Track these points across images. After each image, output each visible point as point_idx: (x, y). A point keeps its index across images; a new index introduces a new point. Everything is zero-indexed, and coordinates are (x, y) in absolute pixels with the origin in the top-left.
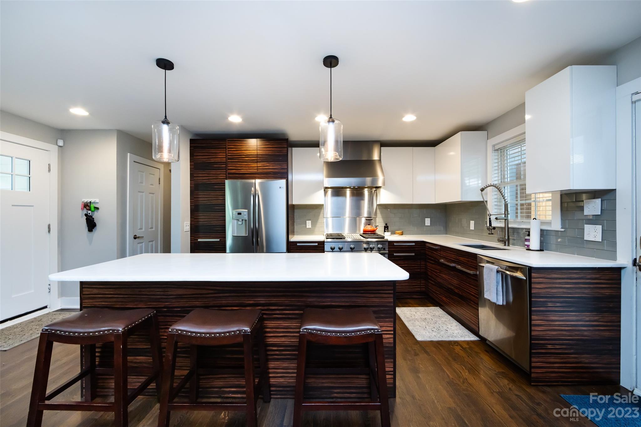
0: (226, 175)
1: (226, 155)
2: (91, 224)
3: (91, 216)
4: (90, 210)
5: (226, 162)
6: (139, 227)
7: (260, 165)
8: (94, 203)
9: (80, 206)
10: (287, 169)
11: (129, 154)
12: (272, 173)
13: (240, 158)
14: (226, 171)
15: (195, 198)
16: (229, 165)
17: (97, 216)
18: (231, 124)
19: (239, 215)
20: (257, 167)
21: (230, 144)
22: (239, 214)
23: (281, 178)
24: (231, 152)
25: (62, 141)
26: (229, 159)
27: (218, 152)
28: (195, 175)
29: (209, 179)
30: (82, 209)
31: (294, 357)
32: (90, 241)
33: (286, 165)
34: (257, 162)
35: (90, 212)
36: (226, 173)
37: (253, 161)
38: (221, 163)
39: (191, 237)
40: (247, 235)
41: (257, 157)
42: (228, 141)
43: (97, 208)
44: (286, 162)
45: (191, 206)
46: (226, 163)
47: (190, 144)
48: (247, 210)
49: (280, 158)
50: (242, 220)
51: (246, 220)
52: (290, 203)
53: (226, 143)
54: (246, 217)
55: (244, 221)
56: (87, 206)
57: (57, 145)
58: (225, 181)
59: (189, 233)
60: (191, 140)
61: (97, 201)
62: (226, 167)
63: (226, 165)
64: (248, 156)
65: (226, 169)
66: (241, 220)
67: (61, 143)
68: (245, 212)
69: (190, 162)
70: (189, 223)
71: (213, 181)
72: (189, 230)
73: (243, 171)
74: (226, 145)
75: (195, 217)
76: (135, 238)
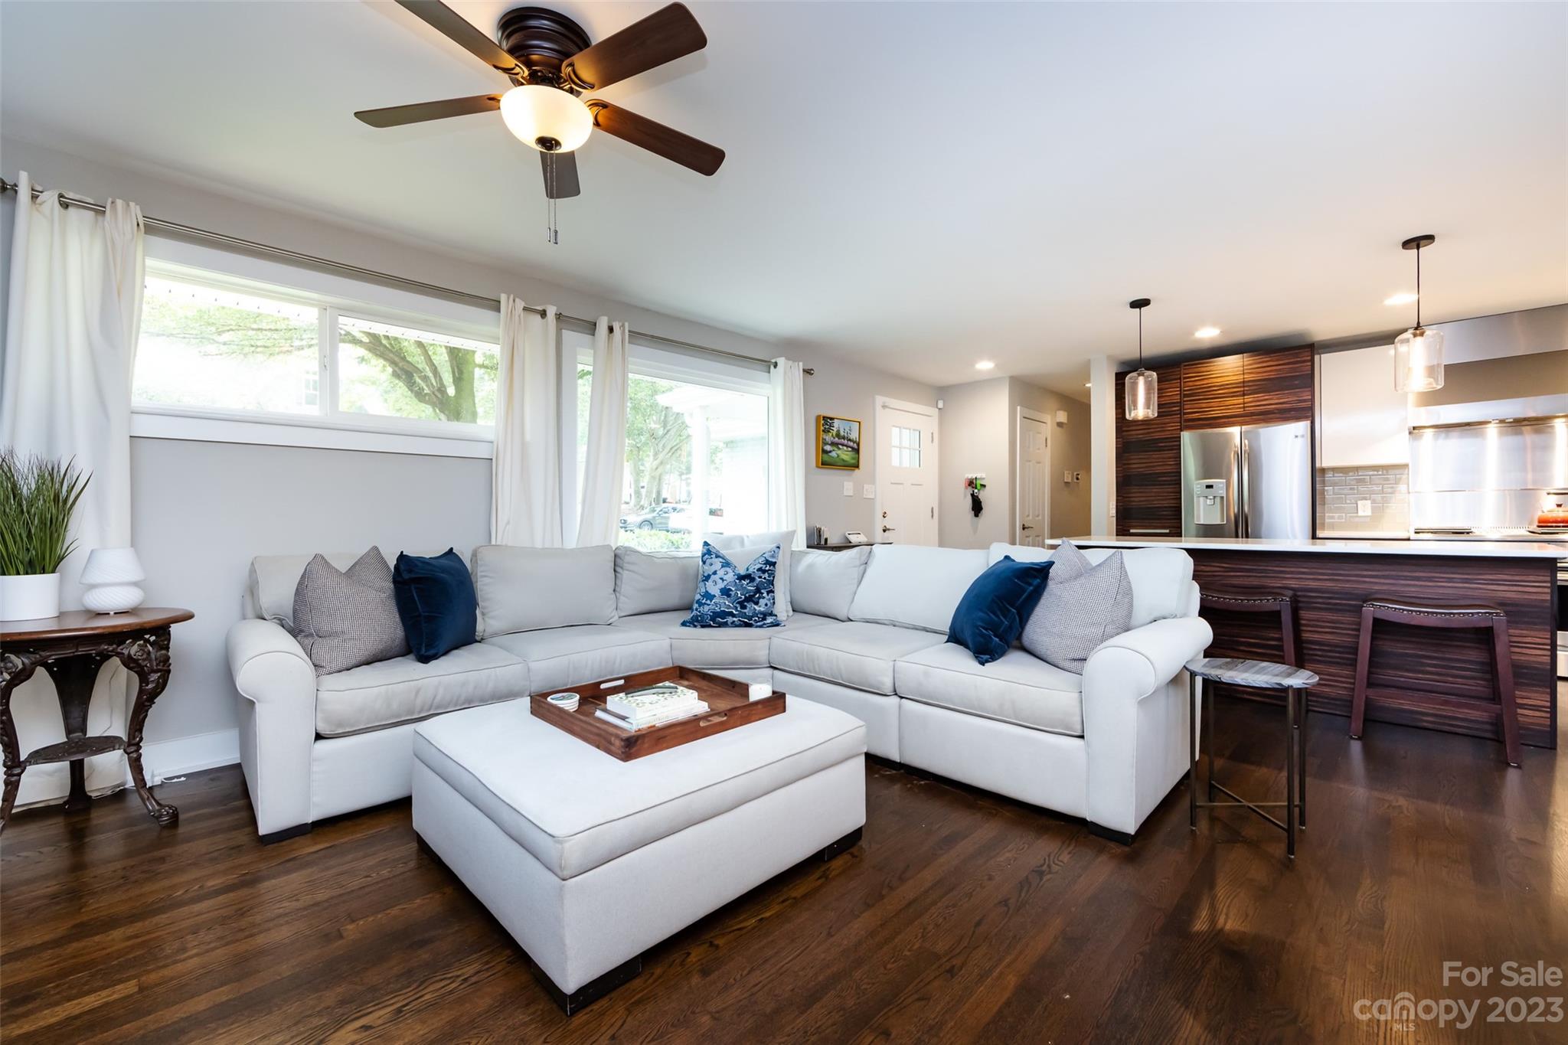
0: (1180, 422)
1: (1180, 390)
2: (977, 507)
3: (977, 497)
4: (976, 488)
5: (1180, 402)
6: (1027, 514)
7: (1250, 400)
8: (980, 479)
9: (962, 484)
10: (1313, 400)
11: (1019, 407)
12: (1276, 411)
13: (1208, 393)
14: (1181, 418)
15: (1125, 464)
16: (1186, 407)
17: (983, 496)
18: (1200, 340)
19: (1208, 490)
20: (1244, 403)
21: (1187, 371)
22: (1209, 487)
23: (1298, 419)
24: (1191, 384)
25: (942, 401)
26: (1186, 396)
27: (1167, 386)
28: (1124, 429)
29: (1148, 433)
30: (966, 488)
31: (1349, 662)
32: (975, 530)
33: (1309, 393)
34: (1244, 395)
35: (976, 491)
36: (1181, 420)
37: (1234, 395)
38: (1173, 404)
39: (1117, 525)
40: (1225, 522)
41: (1244, 387)
42: (1185, 366)
43: (983, 486)
44: (1311, 387)
45: (1117, 477)
46: (1180, 404)
47: (1116, 380)
48: (1224, 481)
49: (1296, 382)
50: (1215, 497)
51: (1222, 498)
52: (1318, 465)
53: (1180, 371)
54: (1223, 493)
55: (1218, 500)
56: (971, 483)
57: (937, 407)
58: (1180, 434)
59: (1115, 519)
60: (1117, 374)
61: (984, 476)
62: (1180, 410)
63: (1180, 406)
64: (1223, 386)
65: (1180, 414)
66: (1211, 497)
67: (941, 404)
68: (1221, 483)
69: (1116, 409)
70: (1115, 503)
71: (1157, 436)
72: (1115, 515)
73: (1214, 414)
74: (1180, 374)
75: (1125, 495)
76: (1024, 529)
